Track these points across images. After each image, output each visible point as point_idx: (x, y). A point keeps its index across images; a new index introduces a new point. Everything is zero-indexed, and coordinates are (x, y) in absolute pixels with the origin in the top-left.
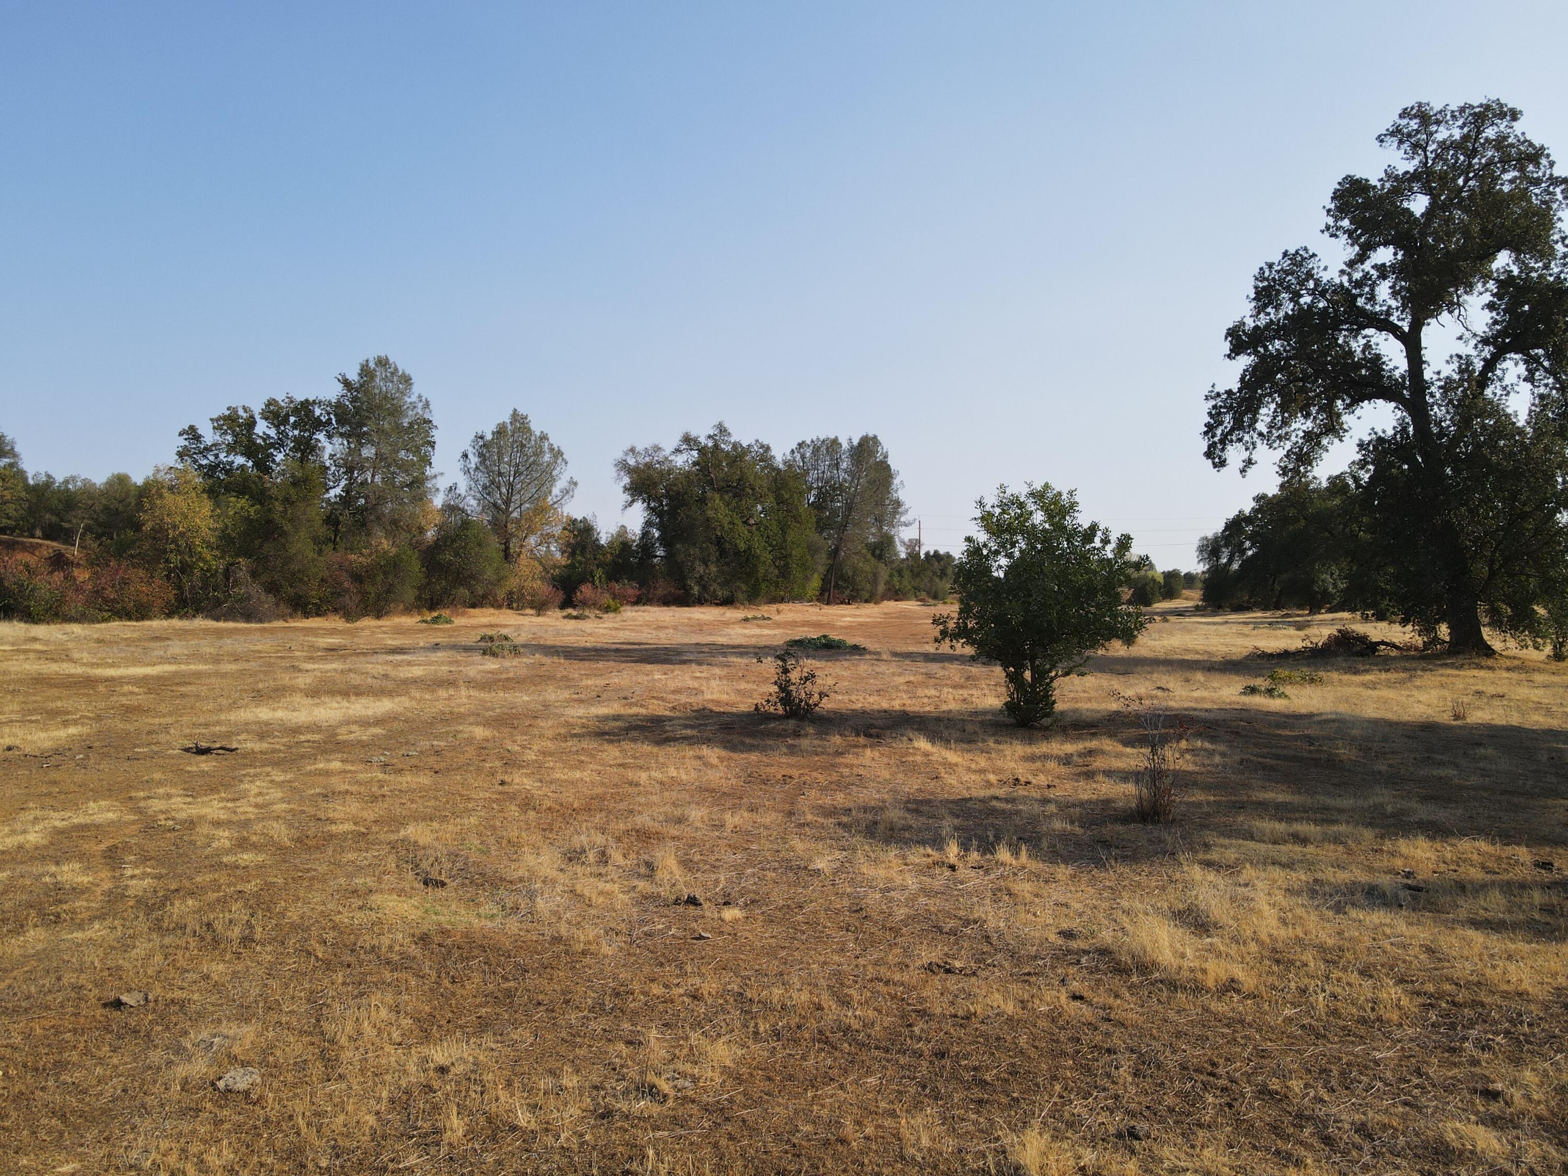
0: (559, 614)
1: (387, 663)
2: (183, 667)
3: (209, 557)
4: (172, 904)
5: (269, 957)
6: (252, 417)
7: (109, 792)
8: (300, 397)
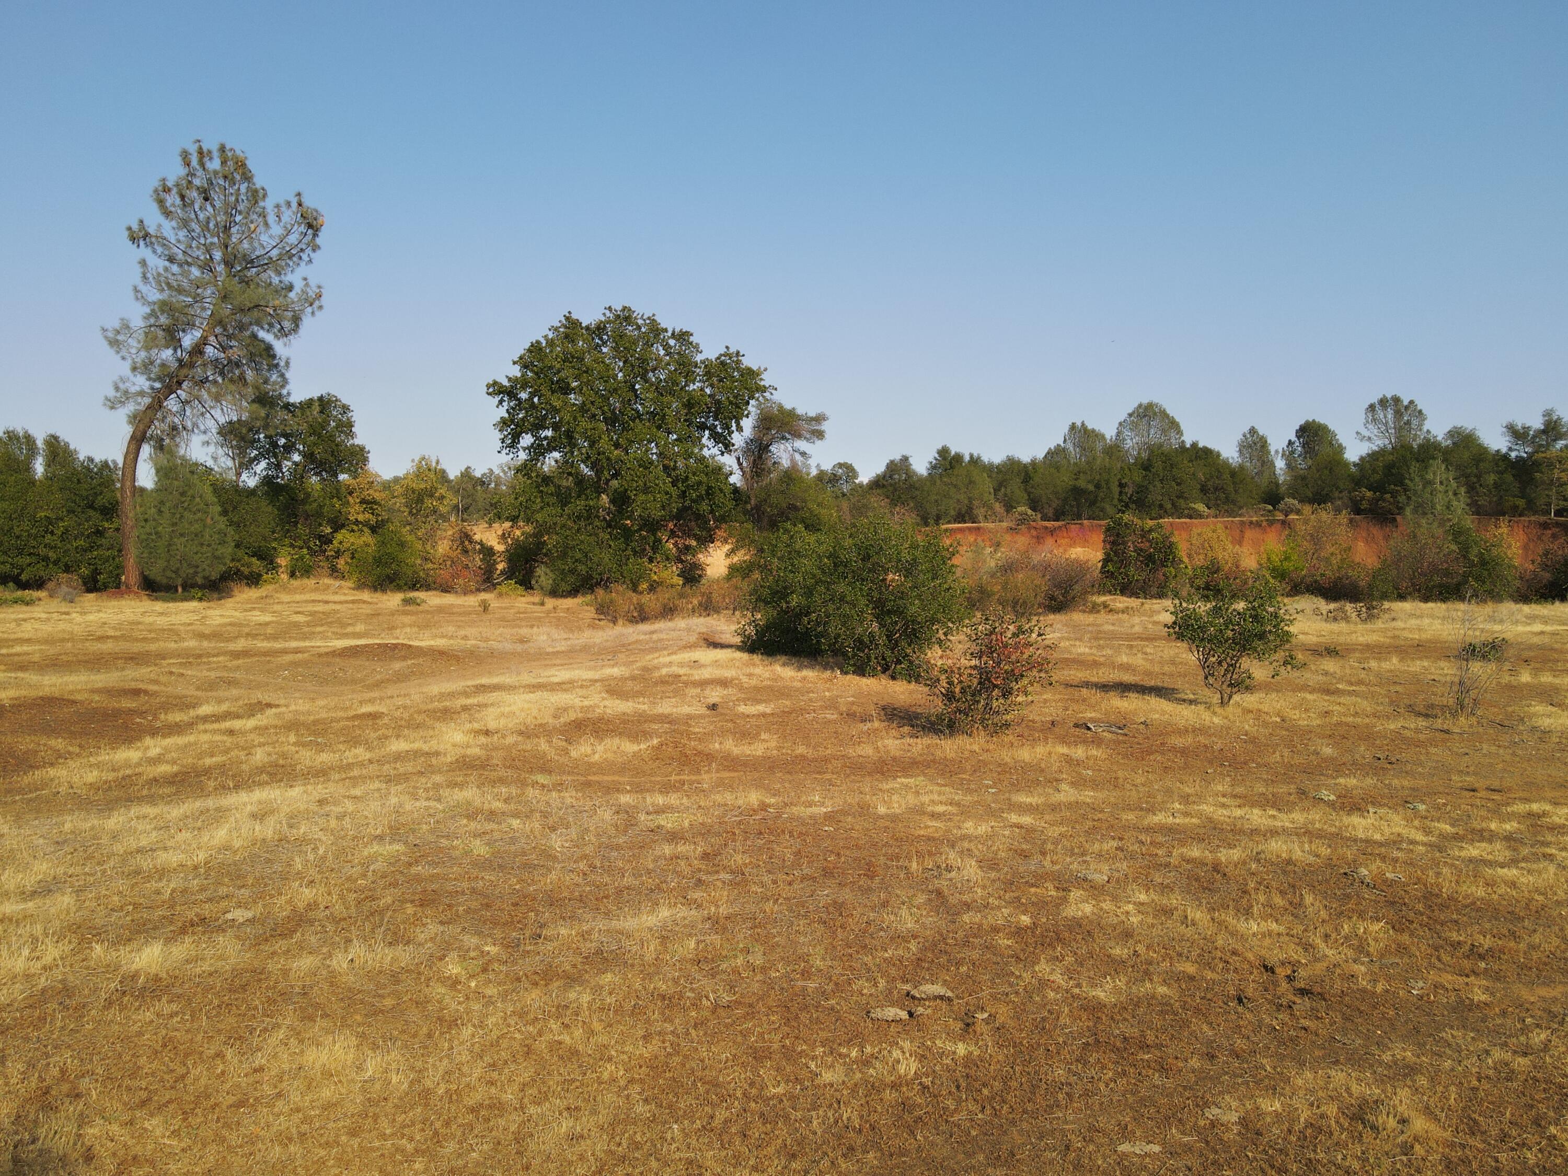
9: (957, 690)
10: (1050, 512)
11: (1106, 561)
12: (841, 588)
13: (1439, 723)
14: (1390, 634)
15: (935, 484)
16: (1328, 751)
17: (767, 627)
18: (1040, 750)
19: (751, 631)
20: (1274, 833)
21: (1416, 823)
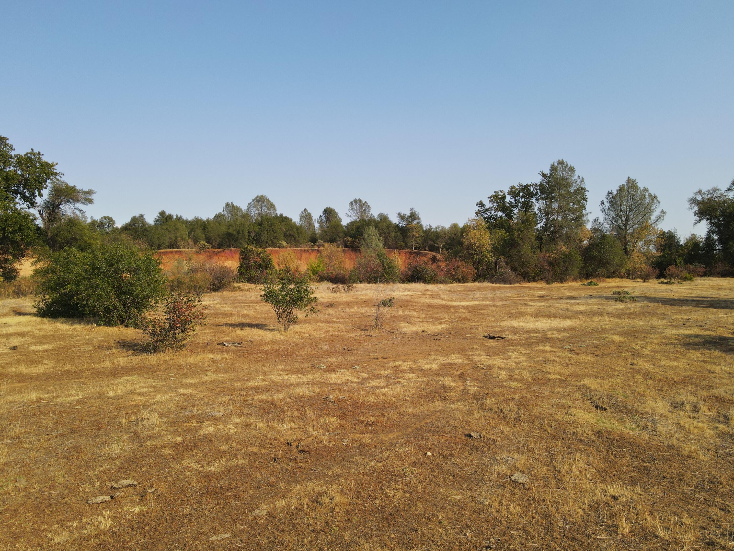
0: (656, 281)
1: (567, 303)
2: (481, 303)
3: (489, 256)
4: (486, 399)
5: (527, 428)
6: (504, 194)
7: (458, 351)
8: (524, 184)
9: (158, 330)
10: (216, 244)
11: (241, 267)
12: (97, 281)
13: (369, 333)
14: (355, 297)
15: (158, 229)
16: (326, 347)
17: (53, 303)
18: (200, 357)
19: (42, 305)
20: (298, 384)
21: (355, 374)
